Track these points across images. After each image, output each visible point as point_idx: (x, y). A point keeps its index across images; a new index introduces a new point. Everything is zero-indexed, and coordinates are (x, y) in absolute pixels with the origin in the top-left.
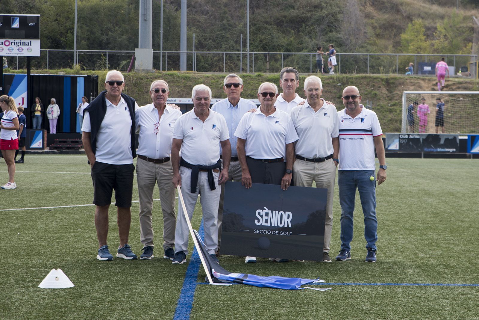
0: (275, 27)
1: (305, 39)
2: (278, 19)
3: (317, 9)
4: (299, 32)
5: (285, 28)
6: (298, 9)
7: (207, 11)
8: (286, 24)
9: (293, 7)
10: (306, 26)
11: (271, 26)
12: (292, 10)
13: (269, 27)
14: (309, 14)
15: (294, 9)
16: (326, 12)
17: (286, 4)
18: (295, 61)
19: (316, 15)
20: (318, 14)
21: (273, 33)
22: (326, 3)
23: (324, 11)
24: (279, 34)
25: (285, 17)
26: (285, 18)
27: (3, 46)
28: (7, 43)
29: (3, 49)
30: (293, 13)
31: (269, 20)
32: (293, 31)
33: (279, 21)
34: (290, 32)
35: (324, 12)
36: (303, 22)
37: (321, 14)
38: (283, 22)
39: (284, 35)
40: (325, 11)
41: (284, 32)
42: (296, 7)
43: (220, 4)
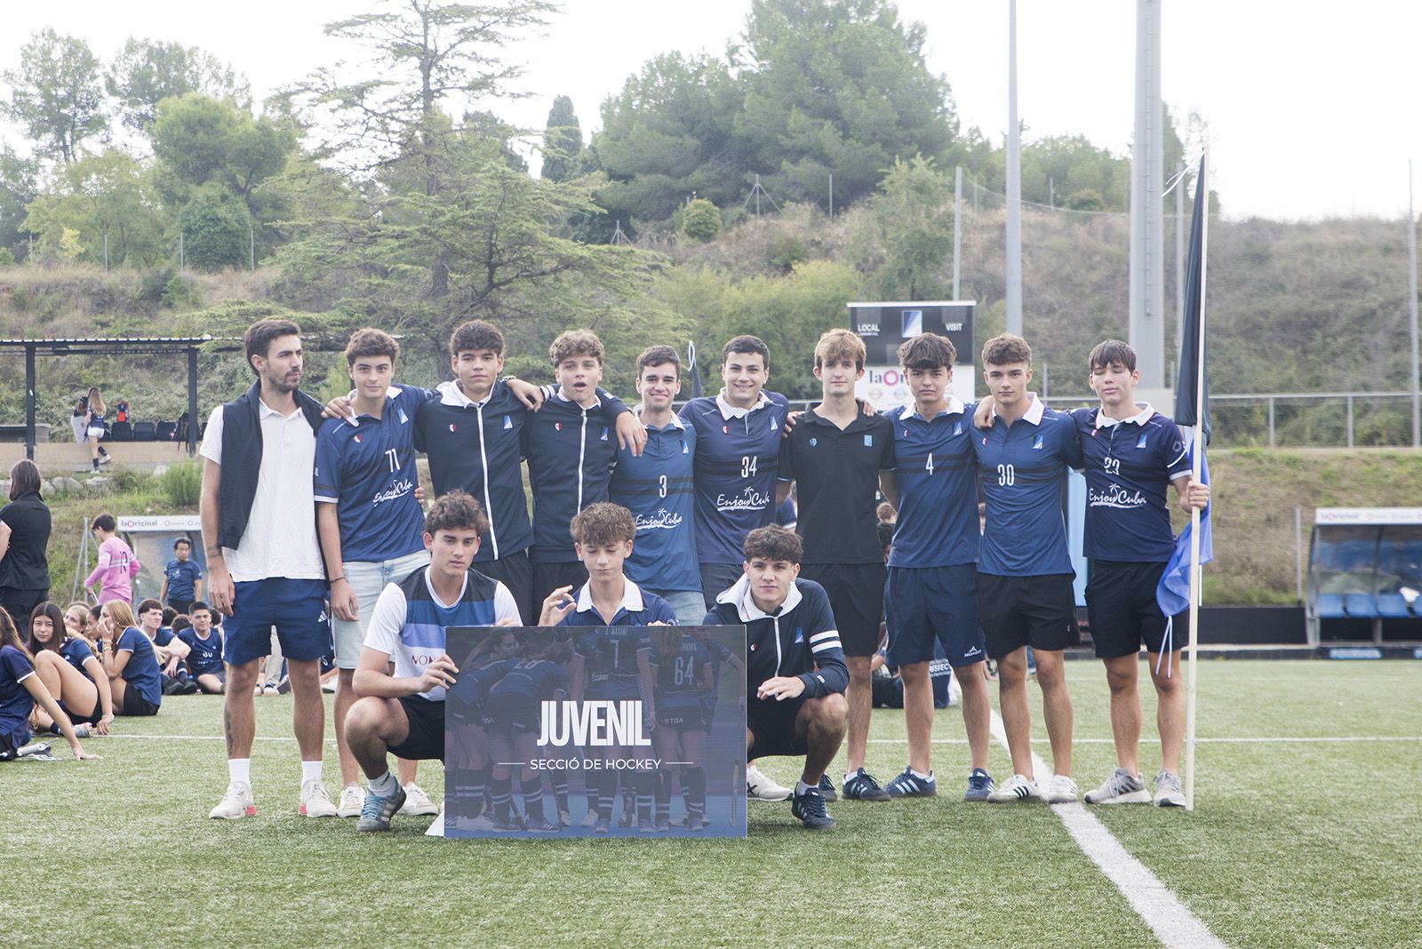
0: (1241, 341)
1: (1326, 370)
2: (1246, 321)
3: (1351, 291)
4: (1305, 352)
5: (1267, 345)
6: (1296, 291)
7: (1051, 305)
8: (1270, 334)
9: (1282, 287)
10: (1324, 337)
11: (1229, 340)
12: (1280, 296)
13: (1226, 342)
14: (1331, 306)
15: (1285, 293)
16: (1380, 299)
17: (1261, 281)
18: (1308, 430)
19: (1350, 306)
20: (1356, 303)
21: (1238, 358)
22: (1375, 274)
23: (1372, 295)
24: (1253, 360)
25: (1265, 314)
26: (1266, 317)
27: (882, 386)
28: (891, 378)
29: (881, 394)
30: (1286, 303)
31: (1222, 324)
32: (1290, 352)
33: (1249, 325)
34: (1280, 355)
35: (1373, 300)
36: (1315, 325)
37: (1367, 305)
38: (1260, 327)
39: (1265, 363)
40: (1375, 295)
41: (1265, 356)
42: (1290, 288)
43: (1081, 285)
